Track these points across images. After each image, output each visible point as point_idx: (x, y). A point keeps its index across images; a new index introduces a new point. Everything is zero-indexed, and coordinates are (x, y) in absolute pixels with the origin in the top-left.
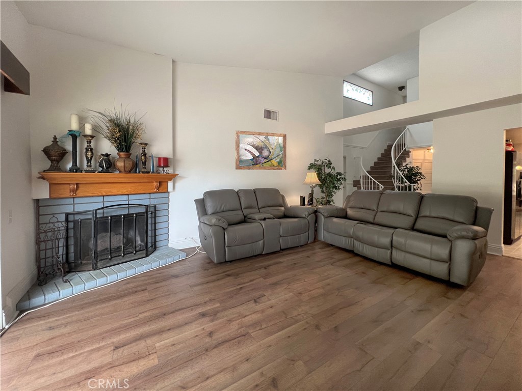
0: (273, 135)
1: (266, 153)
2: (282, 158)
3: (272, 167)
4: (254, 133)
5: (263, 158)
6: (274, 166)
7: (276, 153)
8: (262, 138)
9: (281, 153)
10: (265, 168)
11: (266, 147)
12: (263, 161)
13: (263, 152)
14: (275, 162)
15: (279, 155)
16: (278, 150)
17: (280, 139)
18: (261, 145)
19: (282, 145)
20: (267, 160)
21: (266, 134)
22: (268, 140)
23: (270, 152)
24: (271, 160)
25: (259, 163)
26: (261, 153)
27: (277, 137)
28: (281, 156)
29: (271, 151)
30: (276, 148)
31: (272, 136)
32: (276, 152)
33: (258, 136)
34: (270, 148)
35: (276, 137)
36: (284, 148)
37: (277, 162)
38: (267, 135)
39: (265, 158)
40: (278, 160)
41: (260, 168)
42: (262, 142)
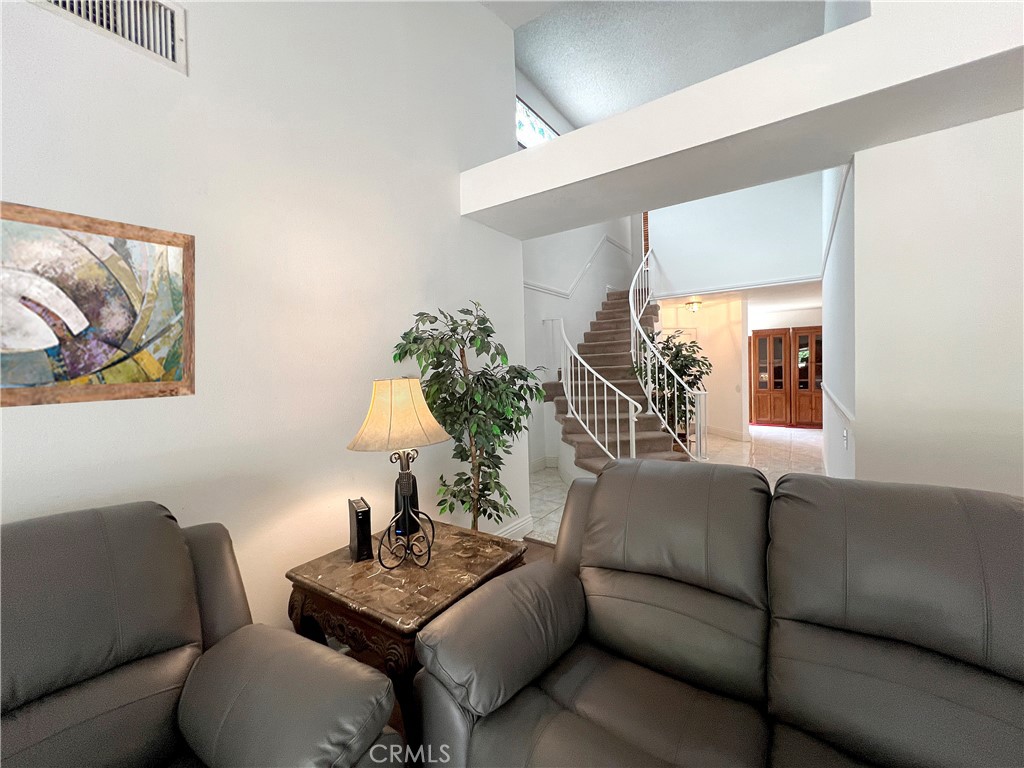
0: (147, 235)
1: (114, 320)
2: (179, 340)
3: (143, 387)
4: (65, 221)
5: (106, 341)
6: (148, 379)
7: (157, 319)
8: (101, 244)
9: (175, 320)
10: (112, 394)
11: (118, 291)
12: (103, 355)
13: (104, 311)
14: (151, 360)
15: (169, 328)
16: (164, 304)
17: (174, 256)
18: (96, 277)
19: (179, 283)
20: (120, 354)
21: (118, 231)
22: (127, 257)
23: (135, 315)
24: (138, 350)
25: (87, 369)
26: (93, 316)
27: (162, 248)
28: (175, 332)
29: (137, 308)
30: (156, 297)
31: (142, 239)
32: (156, 314)
33: (82, 236)
34: (134, 298)
35: (159, 248)
36: (184, 296)
37: (160, 360)
38: (123, 234)
39: (114, 344)
40: (164, 352)
41: (90, 393)
42: (102, 264)
